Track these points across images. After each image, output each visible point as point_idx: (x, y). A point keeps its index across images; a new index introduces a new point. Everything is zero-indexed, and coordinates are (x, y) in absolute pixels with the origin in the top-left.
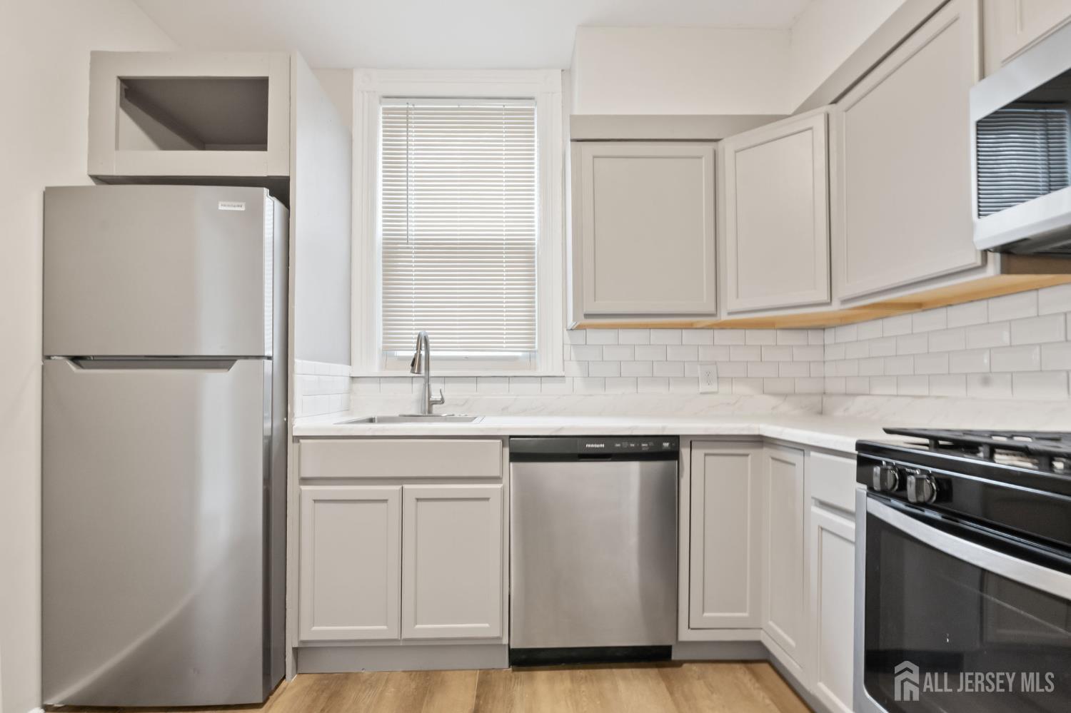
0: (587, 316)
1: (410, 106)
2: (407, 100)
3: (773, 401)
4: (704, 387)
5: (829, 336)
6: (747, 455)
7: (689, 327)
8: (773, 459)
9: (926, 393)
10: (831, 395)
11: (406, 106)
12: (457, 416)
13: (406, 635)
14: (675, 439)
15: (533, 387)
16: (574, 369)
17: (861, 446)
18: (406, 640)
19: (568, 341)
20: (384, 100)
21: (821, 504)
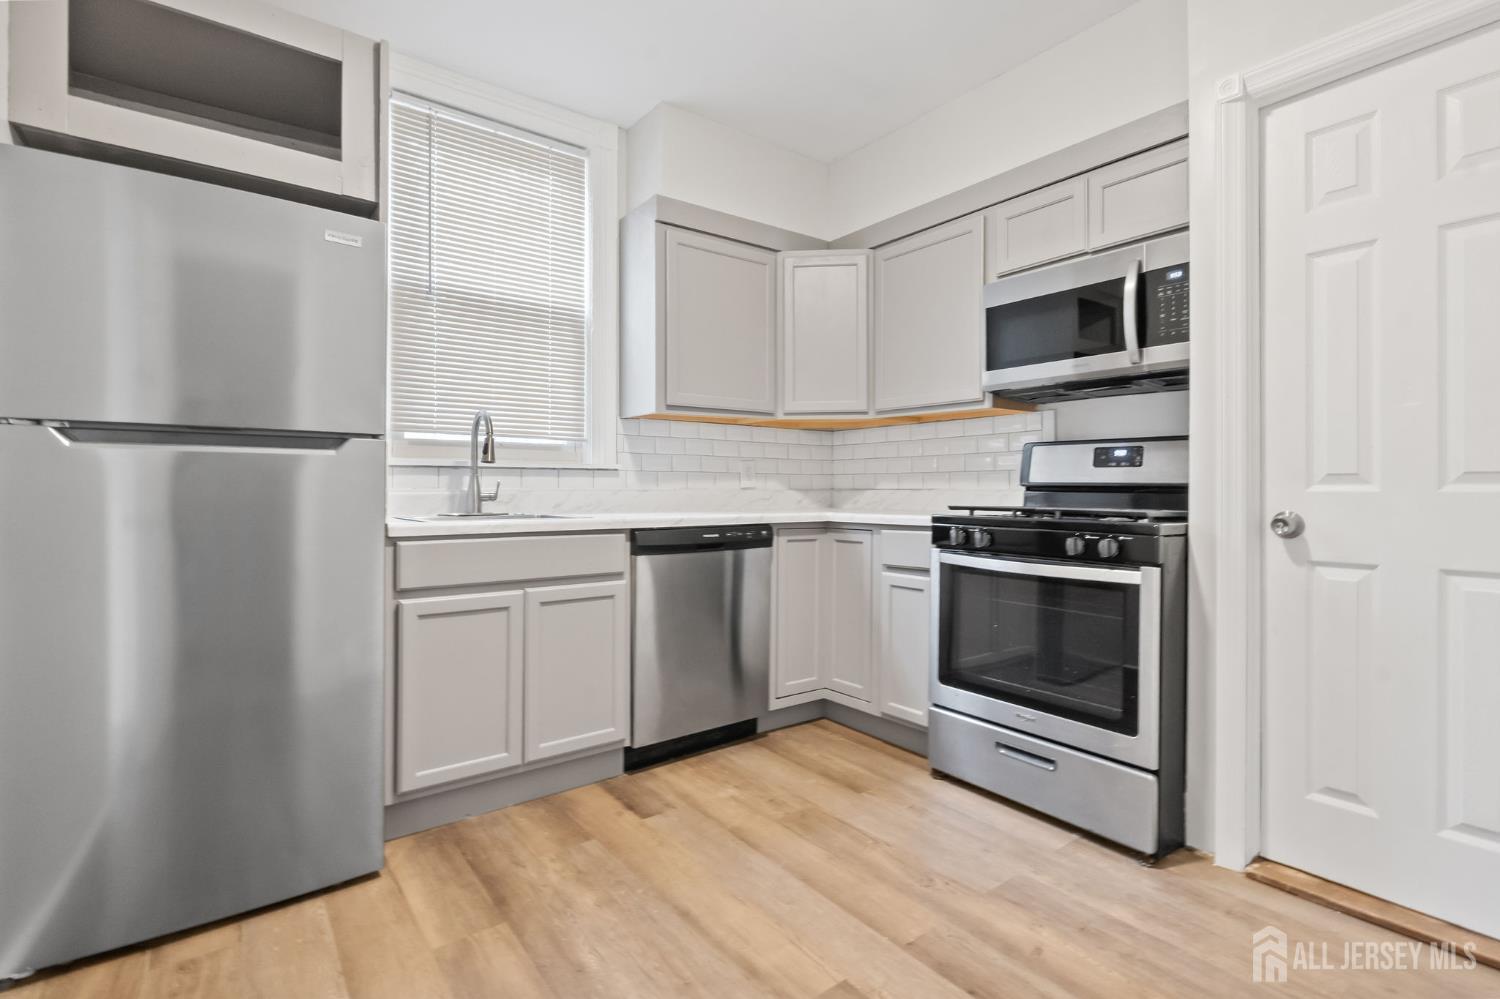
0: (670, 407)
1: (433, 113)
2: (431, 104)
3: (798, 496)
4: (745, 483)
5: (838, 438)
6: (815, 540)
7: (734, 423)
8: (838, 541)
9: (920, 486)
10: (840, 490)
11: (428, 112)
12: (511, 514)
13: (531, 757)
14: (767, 527)
15: (583, 481)
16: (626, 463)
17: (935, 520)
18: (530, 763)
19: (621, 431)
20: (395, 93)
21: (891, 568)
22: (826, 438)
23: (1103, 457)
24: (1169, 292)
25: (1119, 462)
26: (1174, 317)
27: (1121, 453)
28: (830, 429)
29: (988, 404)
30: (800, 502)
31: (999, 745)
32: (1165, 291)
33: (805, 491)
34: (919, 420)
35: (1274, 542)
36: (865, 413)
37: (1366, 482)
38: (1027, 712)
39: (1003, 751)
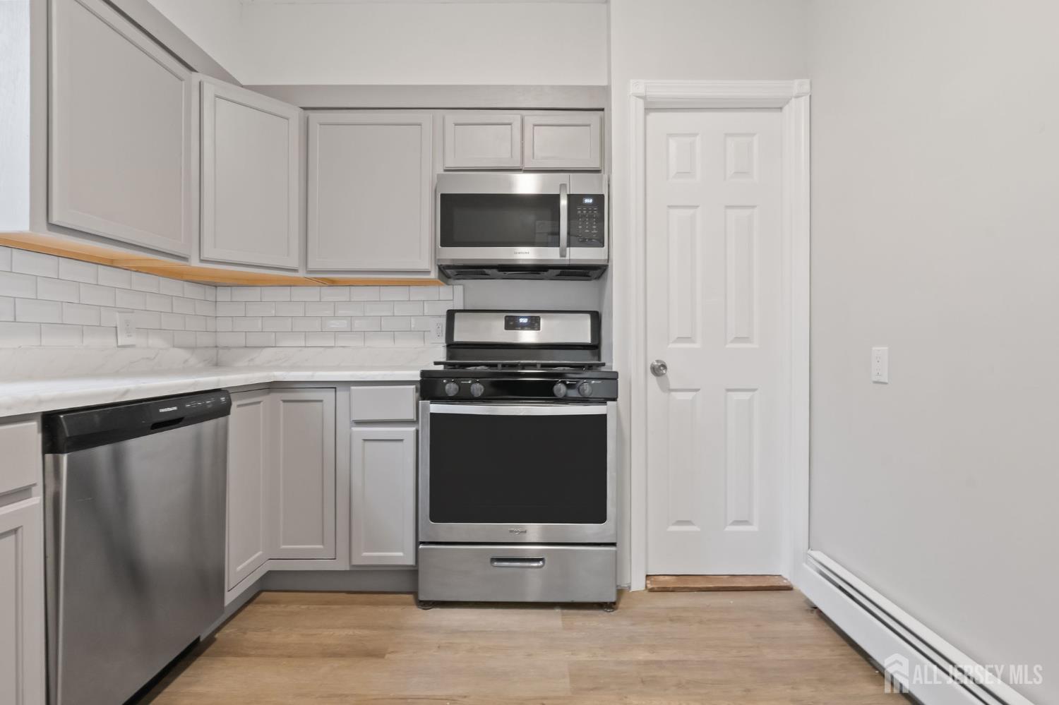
0: (53, 227)
4: (123, 340)
5: (223, 295)
6: (259, 402)
8: (284, 401)
10: (229, 348)
14: (225, 392)
21: (360, 423)
22: (210, 291)
23: (511, 323)
24: (585, 212)
25: (523, 327)
26: (588, 229)
27: (525, 321)
28: (213, 283)
29: (434, 275)
30: (186, 361)
31: (493, 560)
32: (582, 211)
33: (192, 348)
34: (333, 283)
35: (652, 378)
36: (295, 270)
37: (694, 342)
38: (517, 527)
39: (496, 564)
